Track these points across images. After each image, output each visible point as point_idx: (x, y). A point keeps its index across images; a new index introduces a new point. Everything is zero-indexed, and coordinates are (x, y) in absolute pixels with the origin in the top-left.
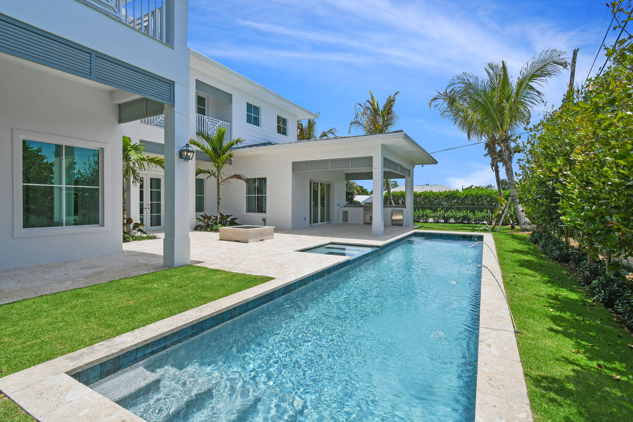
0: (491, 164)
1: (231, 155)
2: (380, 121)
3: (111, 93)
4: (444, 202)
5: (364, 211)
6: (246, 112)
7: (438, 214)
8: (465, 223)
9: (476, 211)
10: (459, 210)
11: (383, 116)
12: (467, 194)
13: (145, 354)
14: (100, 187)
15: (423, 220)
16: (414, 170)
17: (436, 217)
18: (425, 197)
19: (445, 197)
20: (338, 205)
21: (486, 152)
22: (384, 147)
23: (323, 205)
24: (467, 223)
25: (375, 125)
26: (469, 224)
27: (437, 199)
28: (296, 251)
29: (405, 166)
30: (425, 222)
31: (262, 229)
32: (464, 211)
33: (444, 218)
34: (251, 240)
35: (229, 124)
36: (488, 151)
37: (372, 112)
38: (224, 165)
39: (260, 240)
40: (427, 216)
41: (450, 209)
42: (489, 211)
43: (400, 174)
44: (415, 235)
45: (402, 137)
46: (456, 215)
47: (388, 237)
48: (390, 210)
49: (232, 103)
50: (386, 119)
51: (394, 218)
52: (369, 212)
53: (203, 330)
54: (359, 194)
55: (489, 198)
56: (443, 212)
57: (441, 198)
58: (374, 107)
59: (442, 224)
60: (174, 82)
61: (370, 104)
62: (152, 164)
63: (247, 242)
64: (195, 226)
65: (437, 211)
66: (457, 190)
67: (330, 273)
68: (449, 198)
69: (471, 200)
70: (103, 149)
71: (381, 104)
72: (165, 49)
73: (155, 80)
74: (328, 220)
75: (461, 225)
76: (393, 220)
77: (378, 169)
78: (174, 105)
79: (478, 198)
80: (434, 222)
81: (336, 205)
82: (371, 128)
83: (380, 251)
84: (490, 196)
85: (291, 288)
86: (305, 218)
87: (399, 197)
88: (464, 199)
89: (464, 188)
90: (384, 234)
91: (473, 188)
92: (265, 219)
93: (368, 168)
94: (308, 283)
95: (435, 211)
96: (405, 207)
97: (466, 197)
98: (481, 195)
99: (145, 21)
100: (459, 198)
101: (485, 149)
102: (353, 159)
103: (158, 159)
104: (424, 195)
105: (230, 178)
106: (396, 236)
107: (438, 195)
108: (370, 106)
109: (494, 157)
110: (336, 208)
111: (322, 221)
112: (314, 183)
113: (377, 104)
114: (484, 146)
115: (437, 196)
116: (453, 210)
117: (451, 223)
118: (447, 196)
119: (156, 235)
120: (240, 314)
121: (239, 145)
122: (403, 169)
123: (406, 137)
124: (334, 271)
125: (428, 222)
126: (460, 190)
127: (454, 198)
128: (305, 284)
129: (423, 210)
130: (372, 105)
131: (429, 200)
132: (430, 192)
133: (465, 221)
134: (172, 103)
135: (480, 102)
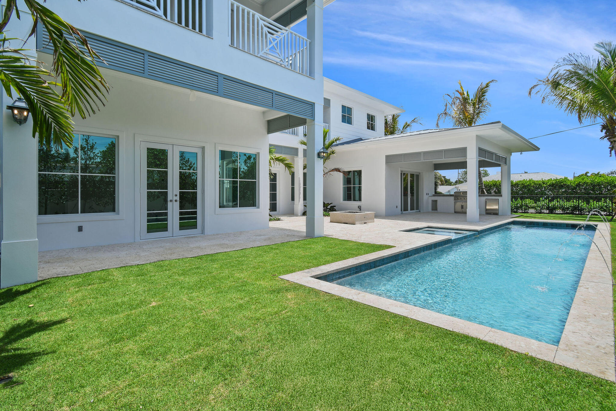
0: (609, 148)
1: (333, 152)
2: (471, 109)
3: (264, 113)
4: (549, 192)
5: (455, 200)
6: (341, 114)
7: (540, 204)
8: (575, 214)
9: (591, 201)
10: (568, 200)
11: (474, 104)
12: (580, 182)
13: (336, 278)
14: (257, 180)
15: (522, 210)
16: (511, 157)
17: (538, 206)
18: (524, 186)
19: (550, 185)
20: (427, 194)
21: (603, 134)
22: (479, 138)
23: (412, 193)
24: (578, 214)
25: (464, 114)
26: (581, 214)
27: (539, 188)
28: (401, 231)
29: (501, 154)
30: (524, 213)
31: (364, 214)
32: (575, 201)
33: (548, 208)
34: (357, 222)
35: (328, 125)
36: (606, 133)
37: (461, 101)
38: (327, 160)
39: (364, 223)
40: (527, 206)
41: (557, 198)
42: (608, 200)
43: (496, 162)
44: (514, 223)
45: (499, 128)
46: (564, 205)
47: (484, 223)
48: (484, 198)
49: (330, 107)
50: (477, 106)
51: (488, 207)
52: (460, 201)
53: (361, 271)
54: (442, 184)
55: (611, 187)
56: (548, 201)
57: (545, 187)
58: (463, 96)
59: (546, 214)
60: (314, 103)
61: (460, 93)
62: (277, 162)
63: (354, 224)
64: (303, 212)
65: (539, 201)
66: (566, 178)
67: (436, 248)
68: (555, 187)
69: (584, 189)
70: (259, 153)
71: (472, 93)
72: (309, 80)
73: (300, 103)
74: (417, 208)
75: (570, 215)
76: (486, 210)
77: (472, 159)
78: (314, 120)
79: (594, 186)
80: (536, 213)
81: (425, 194)
82: (460, 118)
83: (479, 235)
84: (611, 184)
85: (409, 255)
86: (397, 206)
87: (490, 187)
88: (575, 188)
89: (576, 175)
90: (480, 221)
91: (588, 175)
92: (360, 206)
93: (462, 158)
94: (421, 252)
95: (536, 200)
96: (501, 196)
97: (578, 185)
98: (599, 182)
99: (290, 60)
100: (568, 187)
101: (602, 131)
102: (446, 151)
103: (281, 158)
104: (523, 184)
105: (331, 171)
106: (493, 223)
107: (540, 184)
108: (459, 96)
109: (612, 140)
110: (425, 197)
111: (412, 209)
112: (404, 174)
113: (467, 93)
114: (600, 128)
115: (539, 186)
116: (560, 199)
117: (558, 214)
118: (552, 185)
119: (280, 218)
120: (379, 266)
121: (338, 142)
122: (498, 158)
123: (504, 127)
124: (439, 246)
125: (527, 213)
126: (571, 178)
127: (561, 187)
128: (418, 253)
129: (522, 200)
130: (462, 94)
131: (529, 190)
132: (530, 181)
133: (576, 211)
134: (313, 119)
135: (592, 82)
